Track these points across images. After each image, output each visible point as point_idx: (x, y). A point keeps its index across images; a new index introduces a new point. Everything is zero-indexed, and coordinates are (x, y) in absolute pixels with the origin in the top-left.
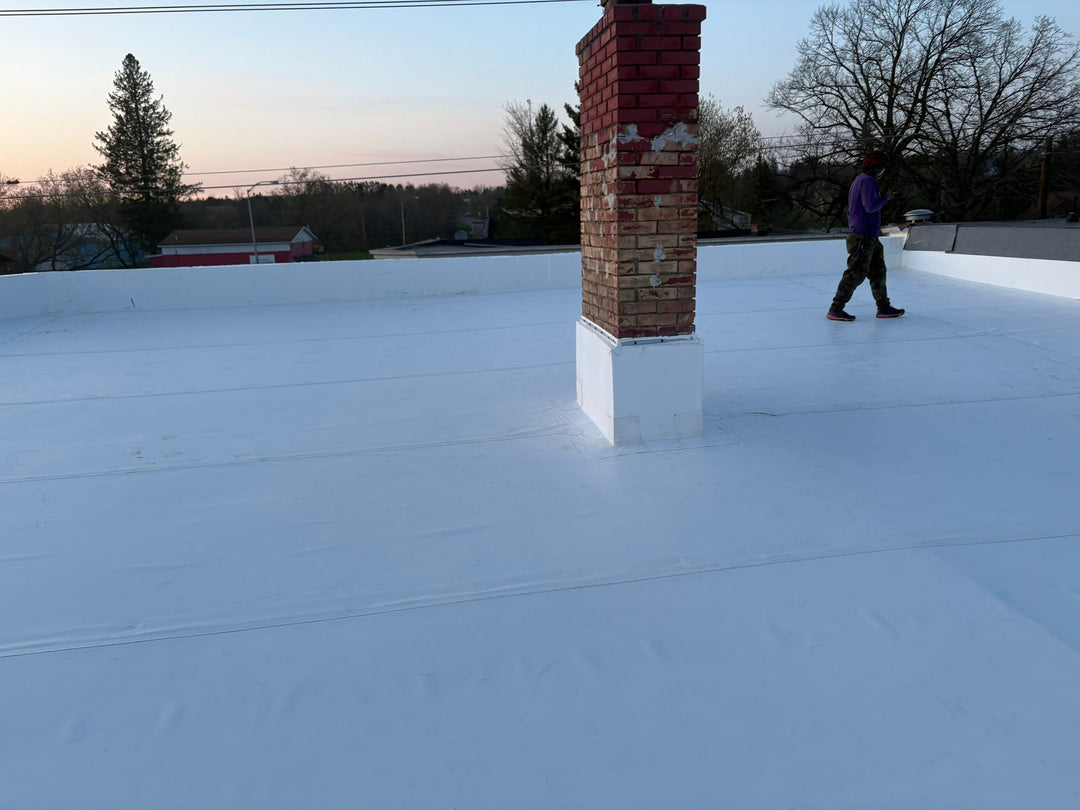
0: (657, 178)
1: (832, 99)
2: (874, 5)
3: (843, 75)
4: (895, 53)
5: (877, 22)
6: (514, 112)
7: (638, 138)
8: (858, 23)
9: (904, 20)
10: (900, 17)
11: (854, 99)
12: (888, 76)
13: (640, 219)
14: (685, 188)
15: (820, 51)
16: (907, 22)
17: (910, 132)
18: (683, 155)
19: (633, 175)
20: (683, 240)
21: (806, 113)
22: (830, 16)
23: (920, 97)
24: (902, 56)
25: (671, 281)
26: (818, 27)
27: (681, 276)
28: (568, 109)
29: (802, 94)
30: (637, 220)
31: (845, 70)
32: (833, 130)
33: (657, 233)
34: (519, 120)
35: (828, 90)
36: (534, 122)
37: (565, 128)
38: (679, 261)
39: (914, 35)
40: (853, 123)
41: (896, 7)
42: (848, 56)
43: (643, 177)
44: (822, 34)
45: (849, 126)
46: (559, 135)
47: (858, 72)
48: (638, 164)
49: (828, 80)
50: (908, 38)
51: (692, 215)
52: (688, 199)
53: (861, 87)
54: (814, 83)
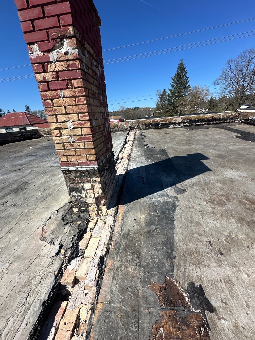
0: (58, 80)
1: (229, 81)
2: (243, 57)
3: (232, 75)
4: (247, 68)
5: (243, 61)
6: (158, 91)
7: (41, 54)
8: (238, 62)
9: (250, 59)
10: (249, 59)
11: (234, 81)
12: (244, 74)
13: (55, 105)
14: (76, 85)
15: (227, 70)
16: (251, 60)
17: (248, 87)
18: (70, 62)
19: (44, 78)
20: (81, 117)
21: (222, 85)
22: (231, 61)
23: (252, 78)
24: (248, 69)
25: (80, 139)
26: (227, 64)
27: (84, 136)
28: (169, 89)
29: (222, 81)
30: (54, 107)
31: (233, 74)
32: (228, 89)
33: (66, 114)
34: (159, 93)
35: (228, 79)
36: (162, 93)
37: (168, 93)
38: (81, 128)
39: (252, 63)
40: (234, 87)
41: (248, 56)
42: (234, 71)
43: (51, 80)
44: (228, 66)
45: (232, 87)
46: (167, 95)
47: (236, 75)
48: (45, 72)
49: (228, 77)
50: (251, 64)
51: (83, 102)
52: (79, 92)
53: (237, 78)
54: (225, 78)
